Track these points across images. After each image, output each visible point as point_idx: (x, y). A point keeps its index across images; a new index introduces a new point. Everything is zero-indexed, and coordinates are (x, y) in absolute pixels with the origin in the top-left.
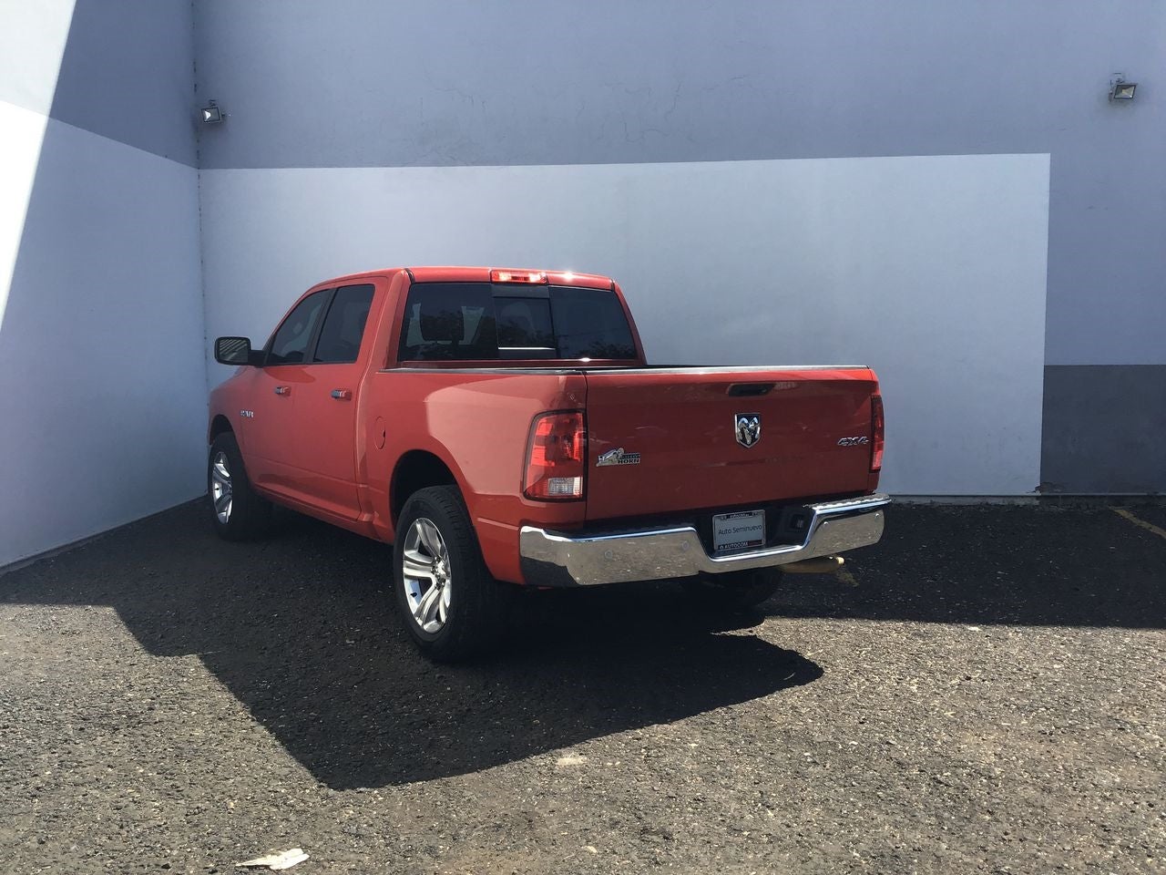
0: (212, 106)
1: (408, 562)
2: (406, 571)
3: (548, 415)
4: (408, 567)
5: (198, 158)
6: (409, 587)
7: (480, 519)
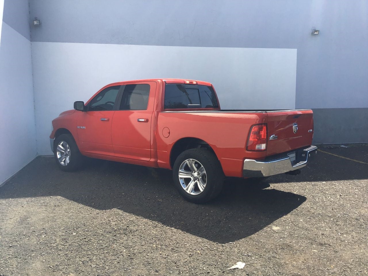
0: (36, 19)
1: (181, 173)
2: (180, 176)
3: (259, 125)
4: (181, 175)
5: (31, 38)
6: (181, 182)
7: (222, 158)
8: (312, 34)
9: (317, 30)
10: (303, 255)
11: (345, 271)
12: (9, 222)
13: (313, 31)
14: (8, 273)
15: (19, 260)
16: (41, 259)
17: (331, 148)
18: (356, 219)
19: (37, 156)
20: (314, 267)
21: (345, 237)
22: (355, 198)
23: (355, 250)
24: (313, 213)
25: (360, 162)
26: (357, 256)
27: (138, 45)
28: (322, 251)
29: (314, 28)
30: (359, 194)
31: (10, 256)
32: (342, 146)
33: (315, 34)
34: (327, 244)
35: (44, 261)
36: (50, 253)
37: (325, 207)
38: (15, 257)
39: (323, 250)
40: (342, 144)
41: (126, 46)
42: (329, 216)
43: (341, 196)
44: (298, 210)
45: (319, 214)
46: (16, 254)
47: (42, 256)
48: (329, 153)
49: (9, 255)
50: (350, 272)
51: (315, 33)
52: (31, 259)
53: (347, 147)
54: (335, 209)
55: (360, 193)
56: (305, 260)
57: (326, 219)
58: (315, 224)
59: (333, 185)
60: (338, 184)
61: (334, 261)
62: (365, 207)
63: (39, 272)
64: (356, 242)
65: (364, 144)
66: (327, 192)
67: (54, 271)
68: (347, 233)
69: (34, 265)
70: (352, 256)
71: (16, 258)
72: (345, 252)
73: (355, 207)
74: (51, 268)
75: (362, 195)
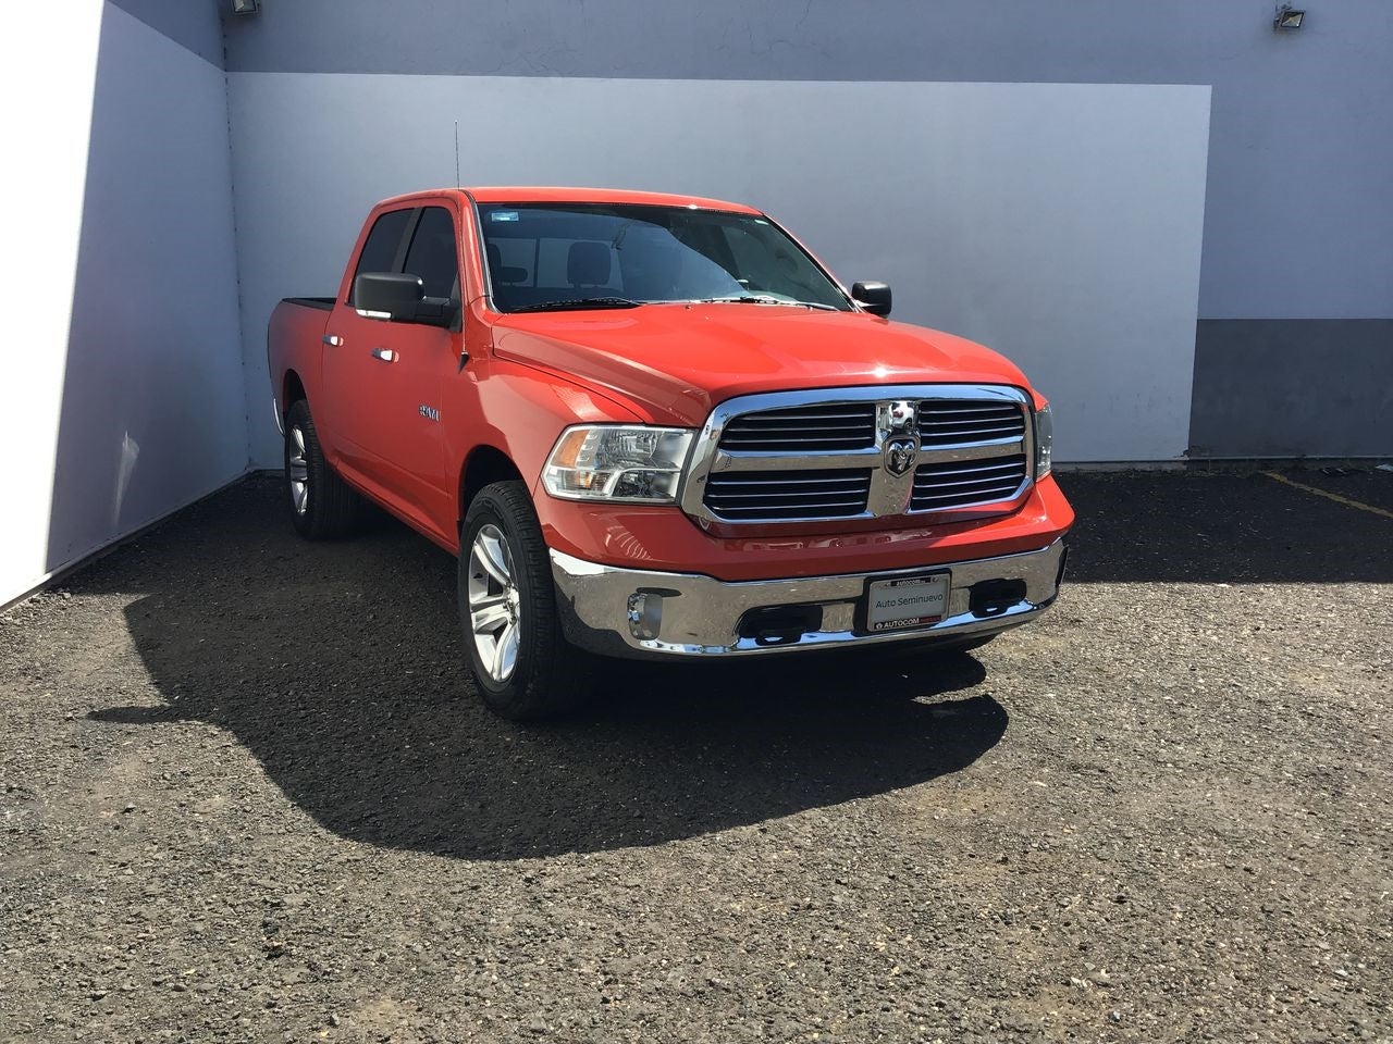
5: (225, 58)
8: (1275, 27)
9: (1295, 8)
12: (90, 655)
13: (1279, 15)
14: (36, 783)
15: (80, 754)
16: (145, 756)
17: (1333, 474)
19: (251, 470)
22: (1308, 639)
23: (1185, 791)
24: (1111, 677)
26: (1180, 807)
27: (600, 79)
28: (1064, 785)
30: (1331, 626)
31: (60, 743)
32: (1384, 466)
33: (1289, 26)
34: (1097, 768)
35: (152, 760)
37: (1168, 661)
38: (72, 747)
39: (1070, 782)
40: (1384, 461)
43: (1259, 629)
46: (78, 739)
47: (151, 748)
48: (1317, 491)
49: (56, 740)
51: (1290, 22)
52: (116, 752)
55: (1337, 623)
56: (986, 806)
58: (1091, 708)
61: (1085, 816)
62: (1323, 669)
63: (126, 788)
67: (171, 788)
69: (118, 768)
70: (1162, 806)
71: (72, 750)
72: (1146, 795)
74: (165, 778)
75: (1342, 630)
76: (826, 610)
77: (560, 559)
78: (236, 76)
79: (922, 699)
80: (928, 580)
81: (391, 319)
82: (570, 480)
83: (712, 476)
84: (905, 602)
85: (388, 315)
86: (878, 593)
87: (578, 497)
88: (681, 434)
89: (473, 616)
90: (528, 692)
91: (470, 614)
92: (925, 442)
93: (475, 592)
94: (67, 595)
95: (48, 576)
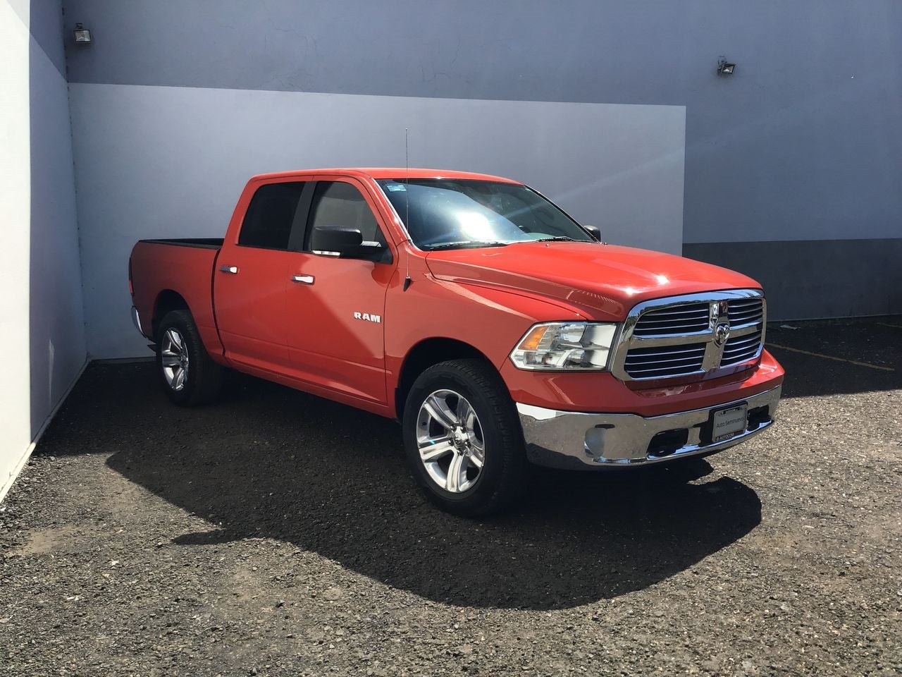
0: (79, 28)
5: (67, 72)
8: (719, 73)
9: (729, 62)
10: (788, 536)
11: (880, 558)
13: (721, 66)
16: (247, 566)
18: (867, 467)
19: (90, 360)
20: (819, 555)
21: (857, 500)
22: (850, 429)
23: (886, 523)
24: (777, 460)
25: (834, 358)
26: (894, 532)
28: (822, 526)
29: (722, 59)
30: (855, 421)
32: (785, 326)
33: (726, 73)
34: (828, 514)
35: (255, 569)
36: (258, 554)
37: (796, 448)
39: (824, 524)
40: (784, 323)
41: (300, 95)
42: (810, 464)
43: (820, 425)
44: (744, 456)
45: (789, 460)
49: (167, 562)
50: (891, 561)
51: (727, 70)
52: (223, 566)
53: (795, 328)
54: (819, 450)
55: (855, 418)
56: (796, 544)
57: (807, 469)
58: (788, 479)
59: (793, 405)
60: (803, 403)
61: (853, 542)
62: (876, 445)
64: (883, 508)
65: (830, 321)
66: (789, 419)
68: (858, 493)
70: (884, 533)
71: (187, 567)
72: (869, 527)
73: (857, 446)
75: (862, 423)
76: (690, 432)
77: (523, 409)
78: (76, 86)
79: (692, 482)
80: (738, 409)
81: (340, 257)
82: (529, 358)
83: (630, 352)
84: (728, 423)
85: (338, 254)
86: (719, 418)
87: (533, 368)
88: (593, 326)
89: (421, 451)
90: (493, 497)
91: (418, 449)
92: (733, 324)
93: (421, 436)
94: (53, 458)
95: (34, 445)
